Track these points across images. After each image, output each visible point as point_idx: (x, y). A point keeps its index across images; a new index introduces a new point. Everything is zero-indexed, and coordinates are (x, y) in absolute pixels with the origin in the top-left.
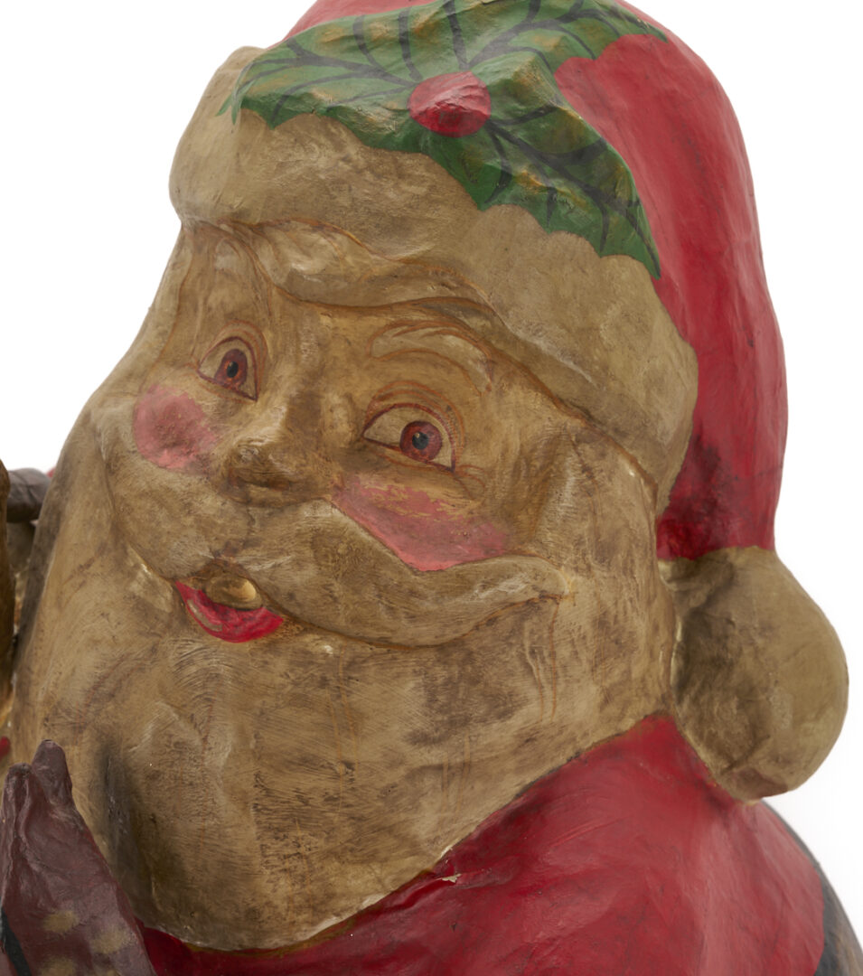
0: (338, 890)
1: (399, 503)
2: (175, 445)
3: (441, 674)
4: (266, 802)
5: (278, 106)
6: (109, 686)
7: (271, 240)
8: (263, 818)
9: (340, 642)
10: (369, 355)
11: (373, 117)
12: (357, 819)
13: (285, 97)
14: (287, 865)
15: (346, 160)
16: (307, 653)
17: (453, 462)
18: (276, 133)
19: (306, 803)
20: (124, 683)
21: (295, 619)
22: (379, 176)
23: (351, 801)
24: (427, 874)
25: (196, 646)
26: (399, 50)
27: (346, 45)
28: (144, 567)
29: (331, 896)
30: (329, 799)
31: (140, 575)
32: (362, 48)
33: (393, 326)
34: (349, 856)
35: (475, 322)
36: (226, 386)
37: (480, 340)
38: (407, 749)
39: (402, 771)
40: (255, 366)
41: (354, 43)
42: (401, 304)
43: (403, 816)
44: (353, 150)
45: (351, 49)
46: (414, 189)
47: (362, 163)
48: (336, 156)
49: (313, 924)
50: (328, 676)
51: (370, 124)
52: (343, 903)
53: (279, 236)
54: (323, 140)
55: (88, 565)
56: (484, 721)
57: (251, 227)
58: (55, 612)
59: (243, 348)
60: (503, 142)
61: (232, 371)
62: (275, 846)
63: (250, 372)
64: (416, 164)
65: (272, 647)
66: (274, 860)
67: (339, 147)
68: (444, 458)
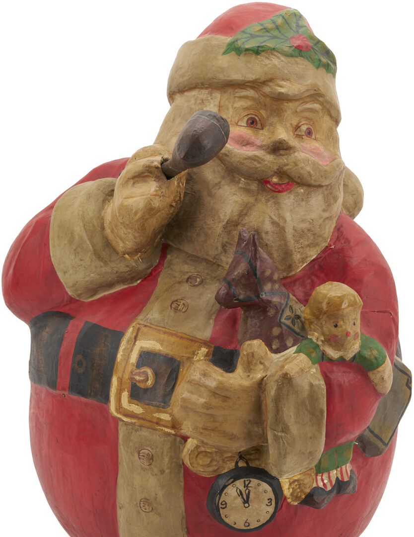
0: (309, 255)
1: (313, 149)
2: (247, 145)
3: (326, 192)
4: (295, 234)
5: (258, 49)
6: (245, 212)
7: (267, 85)
8: (295, 238)
9: (305, 188)
10: (296, 112)
11: (285, 49)
12: (315, 234)
13: (259, 47)
14: (299, 250)
15: (282, 61)
16: (297, 193)
17: (315, 137)
18: (259, 57)
19: (303, 232)
20: (249, 210)
21: (298, 183)
22: (292, 64)
23: (313, 230)
24: (327, 247)
25: (269, 196)
26: (277, 30)
27: (262, 31)
28: (243, 180)
29: (307, 257)
30: (309, 230)
31: (241, 182)
32: (267, 31)
33: (302, 103)
34: (312, 246)
35: (321, 99)
36: (252, 127)
37: (321, 104)
38: (323, 213)
39: (322, 220)
40: (260, 120)
41: (264, 30)
42: (305, 97)
43: (323, 232)
44: (282, 58)
45: (264, 32)
46: (302, 66)
47: (286, 61)
48: (279, 61)
49: (301, 266)
50: (303, 198)
51: (285, 51)
52: (308, 259)
53: (271, 84)
54: (274, 57)
55: (220, 183)
56: (333, 204)
57: (261, 83)
58: (209, 198)
59: (253, 116)
60: (317, 52)
61: (252, 123)
62: (297, 245)
63: (259, 122)
64: (299, 60)
65: (290, 192)
66: (297, 250)
67: (279, 58)
68: (313, 137)
